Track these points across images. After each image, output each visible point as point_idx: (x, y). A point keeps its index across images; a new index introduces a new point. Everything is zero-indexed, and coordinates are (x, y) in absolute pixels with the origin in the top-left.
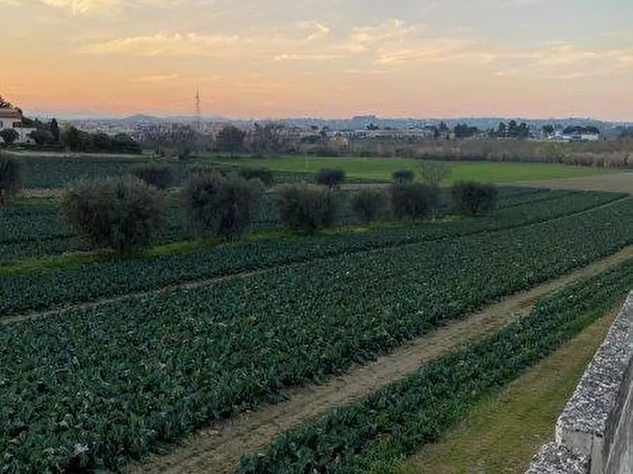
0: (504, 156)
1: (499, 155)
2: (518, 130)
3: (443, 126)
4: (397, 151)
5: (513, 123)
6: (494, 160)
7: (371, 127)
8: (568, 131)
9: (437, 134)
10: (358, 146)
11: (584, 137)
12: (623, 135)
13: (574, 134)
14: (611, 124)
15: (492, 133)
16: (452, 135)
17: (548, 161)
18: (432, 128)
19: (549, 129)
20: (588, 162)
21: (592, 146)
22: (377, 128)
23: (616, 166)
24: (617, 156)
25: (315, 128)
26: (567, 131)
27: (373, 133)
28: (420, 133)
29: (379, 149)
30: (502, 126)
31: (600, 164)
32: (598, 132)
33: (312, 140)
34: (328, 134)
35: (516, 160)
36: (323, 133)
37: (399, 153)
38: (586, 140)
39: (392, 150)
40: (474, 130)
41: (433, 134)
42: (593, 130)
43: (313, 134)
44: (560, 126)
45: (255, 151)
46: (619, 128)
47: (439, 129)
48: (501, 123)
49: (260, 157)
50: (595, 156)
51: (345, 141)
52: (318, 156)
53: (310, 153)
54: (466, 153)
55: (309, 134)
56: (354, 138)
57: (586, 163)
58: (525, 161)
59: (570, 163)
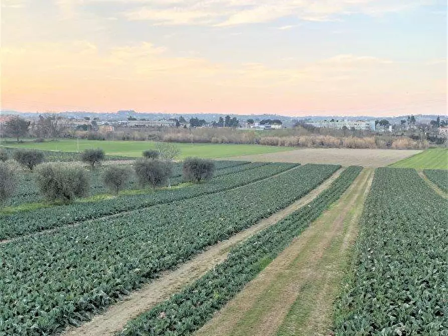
0: (223, 140)
1: (220, 140)
2: (231, 122)
3: (182, 119)
4: (150, 136)
5: (228, 117)
6: (217, 142)
7: (131, 119)
9: (178, 125)
10: (120, 133)
11: (273, 126)
12: (296, 126)
13: (267, 124)
14: (289, 118)
15: (214, 124)
16: (188, 125)
17: (250, 143)
18: (175, 120)
19: (251, 122)
20: (275, 142)
21: (278, 133)
22: (135, 119)
23: (291, 145)
24: (293, 139)
25: (88, 119)
26: (262, 123)
27: (133, 123)
28: (166, 124)
29: (136, 134)
30: (221, 119)
31: (283, 144)
32: (281, 123)
33: (85, 127)
34: (98, 123)
35: (230, 142)
36: (94, 123)
37: (151, 138)
38: (274, 129)
39: (146, 135)
40: (203, 122)
41: (175, 124)
42: (279, 122)
43: (86, 124)
44: (257, 120)
45: (38, 137)
46: (294, 121)
47: (179, 121)
49: (42, 141)
50: (280, 139)
51: (111, 129)
52: (89, 139)
53: (83, 138)
54: (197, 138)
55: (82, 123)
56: (117, 127)
57: (274, 144)
58: (236, 143)
59: (264, 144)
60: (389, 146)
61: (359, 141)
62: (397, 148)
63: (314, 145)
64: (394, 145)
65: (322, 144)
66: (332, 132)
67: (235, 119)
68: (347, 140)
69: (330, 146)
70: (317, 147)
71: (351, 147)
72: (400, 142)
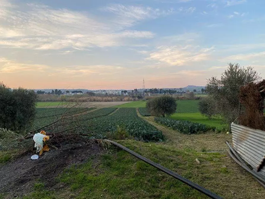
0: (47, 99)
2: (58, 92)
5: (56, 90)
6: (44, 101)
8: (73, 92)
11: (78, 94)
13: (75, 93)
15: (49, 93)
19: (68, 92)
30: (53, 91)
31: (75, 101)
35: (51, 101)
40: (43, 92)
42: (81, 92)
57: (72, 101)
59: (68, 101)
60: (121, 100)
61: (110, 98)
62: (124, 101)
63: (91, 101)
64: (123, 100)
65: (94, 101)
66: (99, 95)
67: (60, 90)
68: (104, 98)
69: (97, 101)
70: (92, 101)
71: (106, 101)
72: (126, 98)
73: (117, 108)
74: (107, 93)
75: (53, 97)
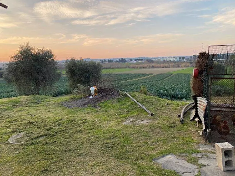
0: (115, 67)
1: (114, 67)
2: (123, 61)
3: (105, 60)
5: (122, 59)
6: (113, 68)
8: (135, 60)
11: (139, 61)
13: (137, 61)
15: (117, 61)
19: (131, 60)
23: (140, 68)
31: (137, 68)
35: (118, 68)
40: (112, 61)
42: (142, 60)
48: (119, 59)
57: (134, 68)
58: (120, 68)
59: (131, 68)
61: (167, 65)
63: (150, 67)
65: (153, 67)
66: (158, 62)
67: (125, 59)
68: (162, 65)
69: (156, 67)
71: (164, 68)
73: (173, 74)
74: (165, 60)
75: (120, 64)
